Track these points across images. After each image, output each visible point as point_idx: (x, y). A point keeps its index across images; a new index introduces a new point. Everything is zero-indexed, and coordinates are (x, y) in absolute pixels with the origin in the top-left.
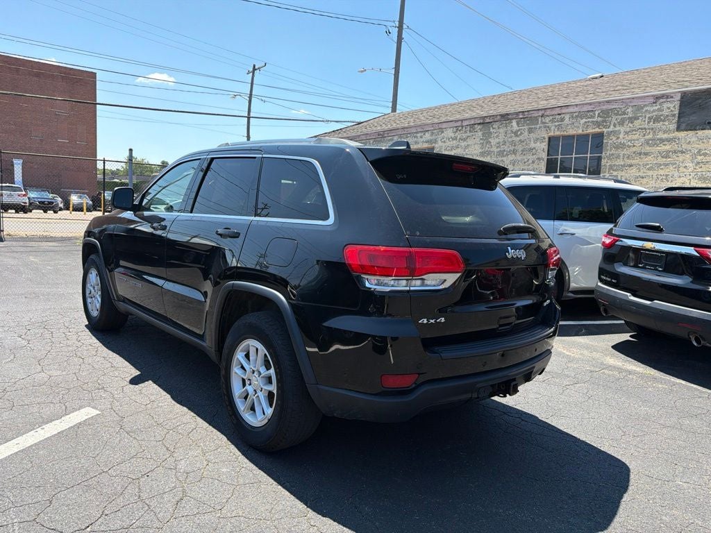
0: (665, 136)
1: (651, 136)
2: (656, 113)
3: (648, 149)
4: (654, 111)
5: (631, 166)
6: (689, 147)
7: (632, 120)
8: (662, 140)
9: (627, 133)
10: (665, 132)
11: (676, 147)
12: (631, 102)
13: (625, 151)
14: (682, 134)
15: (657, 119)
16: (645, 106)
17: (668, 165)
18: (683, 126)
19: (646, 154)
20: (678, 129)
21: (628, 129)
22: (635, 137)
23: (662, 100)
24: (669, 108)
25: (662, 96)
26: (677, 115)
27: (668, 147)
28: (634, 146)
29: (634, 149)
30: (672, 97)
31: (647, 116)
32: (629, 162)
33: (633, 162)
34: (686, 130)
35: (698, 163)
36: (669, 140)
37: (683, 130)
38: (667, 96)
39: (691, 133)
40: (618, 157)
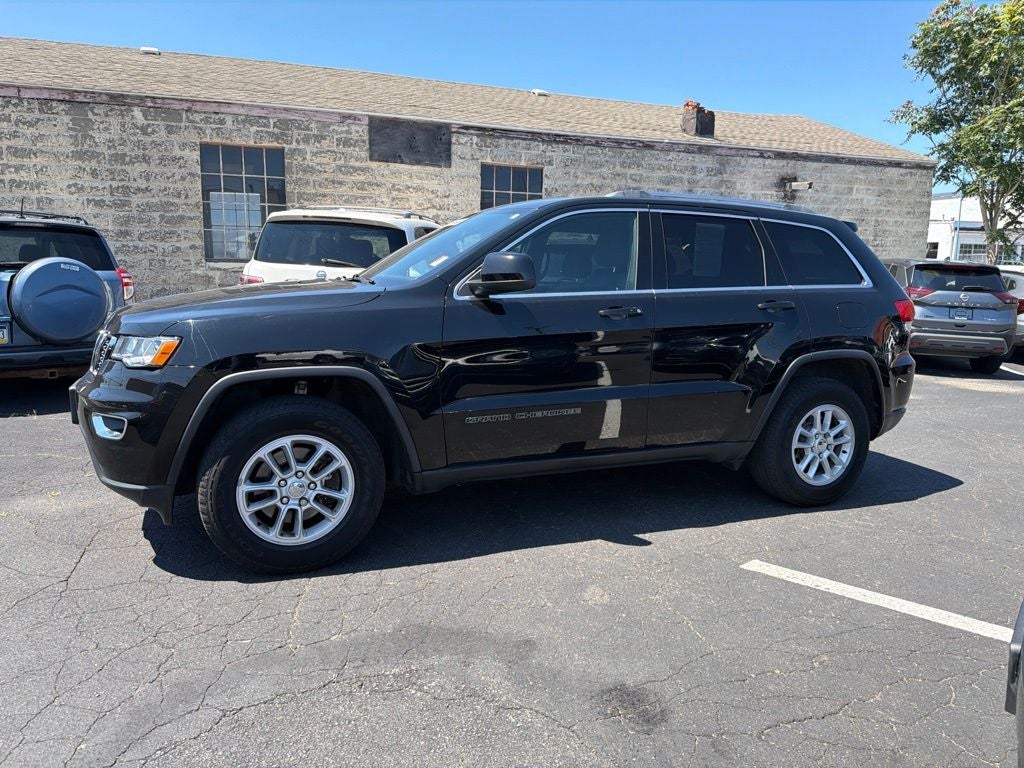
0: (357, 164)
1: (342, 162)
2: (344, 135)
3: (341, 177)
4: (342, 132)
5: (325, 196)
6: (383, 180)
7: (319, 138)
8: (356, 169)
9: (314, 154)
10: (357, 160)
11: (370, 179)
12: (314, 116)
13: (315, 177)
14: (374, 165)
15: (347, 143)
16: (331, 123)
17: (364, 198)
18: (376, 155)
19: (340, 183)
20: (372, 158)
21: (315, 150)
22: (325, 160)
23: (349, 121)
24: (358, 132)
25: (349, 117)
26: (367, 142)
27: (362, 178)
28: (325, 172)
29: (326, 175)
30: (359, 120)
31: (336, 137)
32: (322, 190)
33: (327, 191)
34: (379, 161)
35: (394, 199)
36: (363, 170)
37: (376, 160)
38: (355, 118)
39: (383, 165)
40: (307, 183)
